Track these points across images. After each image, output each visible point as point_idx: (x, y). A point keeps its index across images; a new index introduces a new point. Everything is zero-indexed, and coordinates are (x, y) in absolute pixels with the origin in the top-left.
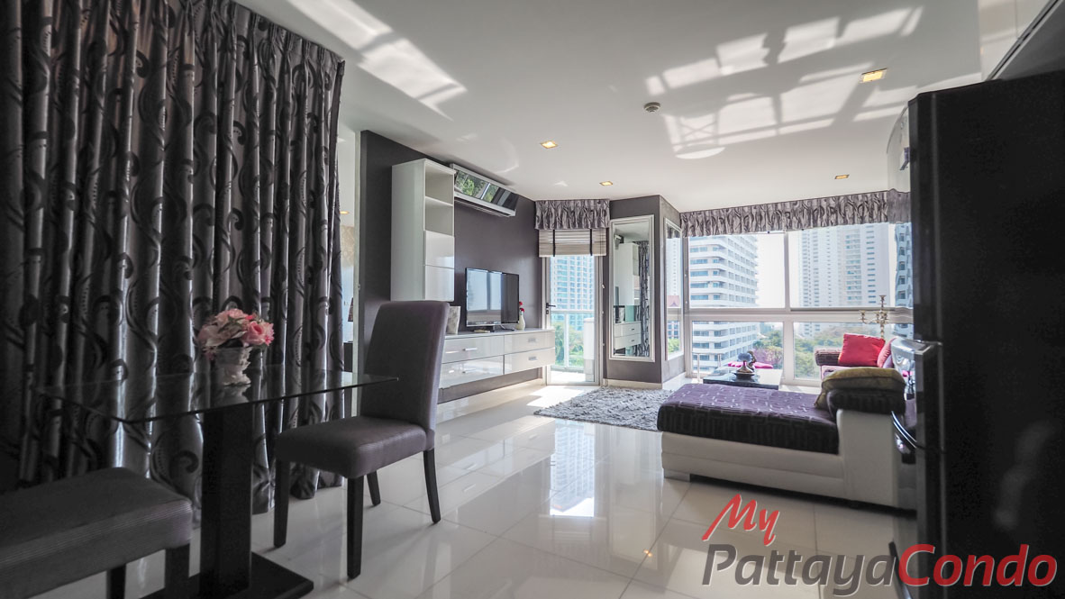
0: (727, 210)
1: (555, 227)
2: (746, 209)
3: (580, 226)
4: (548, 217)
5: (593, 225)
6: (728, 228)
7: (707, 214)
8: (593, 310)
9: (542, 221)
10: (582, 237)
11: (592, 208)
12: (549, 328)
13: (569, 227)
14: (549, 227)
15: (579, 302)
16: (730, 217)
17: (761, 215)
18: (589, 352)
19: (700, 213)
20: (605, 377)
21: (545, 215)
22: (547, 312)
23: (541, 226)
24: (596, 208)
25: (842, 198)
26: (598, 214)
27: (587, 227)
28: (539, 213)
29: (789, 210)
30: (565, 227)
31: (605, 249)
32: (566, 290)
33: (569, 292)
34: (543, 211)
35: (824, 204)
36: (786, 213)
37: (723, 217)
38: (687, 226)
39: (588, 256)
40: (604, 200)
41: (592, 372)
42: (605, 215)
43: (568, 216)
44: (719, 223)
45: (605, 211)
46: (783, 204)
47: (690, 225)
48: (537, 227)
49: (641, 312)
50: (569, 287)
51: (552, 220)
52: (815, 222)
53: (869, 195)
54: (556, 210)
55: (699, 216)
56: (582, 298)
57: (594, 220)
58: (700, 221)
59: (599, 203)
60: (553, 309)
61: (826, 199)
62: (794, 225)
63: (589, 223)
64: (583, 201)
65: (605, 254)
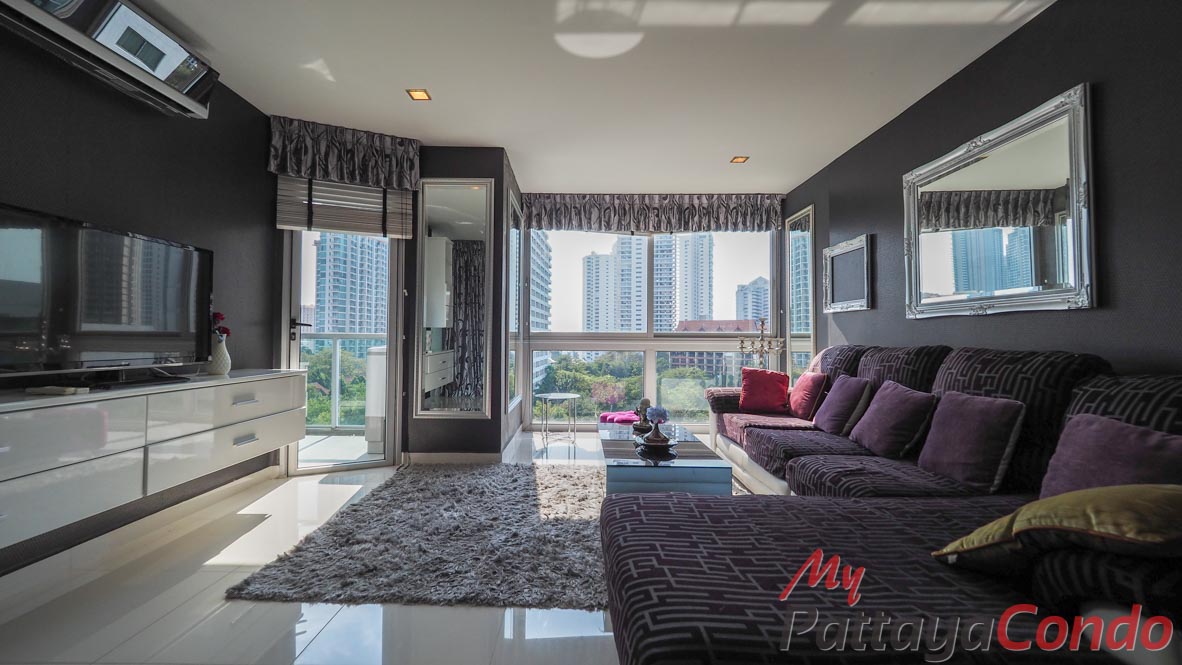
0: (584, 196)
1: (313, 173)
2: (607, 198)
3: (364, 181)
4: (297, 152)
5: (388, 182)
6: (585, 221)
7: (558, 200)
8: (385, 334)
9: (284, 159)
10: (367, 201)
11: (388, 152)
12: (294, 368)
13: (342, 178)
14: (299, 171)
15: (361, 323)
16: (587, 207)
17: (625, 209)
18: (376, 400)
19: (548, 196)
20: (405, 448)
21: (290, 147)
22: (292, 337)
23: (282, 168)
24: (394, 151)
25: (715, 197)
26: (399, 164)
27: (377, 183)
28: (277, 141)
29: (656, 206)
30: (334, 176)
31: (410, 227)
32: (344, 309)
33: (348, 312)
34: (286, 137)
35: (696, 202)
36: (654, 209)
37: (578, 206)
38: (530, 214)
39: (379, 237)
40: (411, 141)
41: (379, 437)
42: (412, 168)
43: (340, 158)
44: (573, 213)
45: (412, 161)
46: (651, 196)
47: (535, 212)
48: (273, 167)
49: (452, 337)
50: (348, 306)
51: (307, 160)
52: (687, 223)
53: (743, 197)
54: (316, 142)
55: (547, 201)
56: (365, 320)
57: (390, 173)
58: (548, 209)
59: (401, 144)
60: (304, 330)
61: (699, 197)
62: (663, 226)
63: (382, 177)
64: (371, 135)
65: (410, 237)
